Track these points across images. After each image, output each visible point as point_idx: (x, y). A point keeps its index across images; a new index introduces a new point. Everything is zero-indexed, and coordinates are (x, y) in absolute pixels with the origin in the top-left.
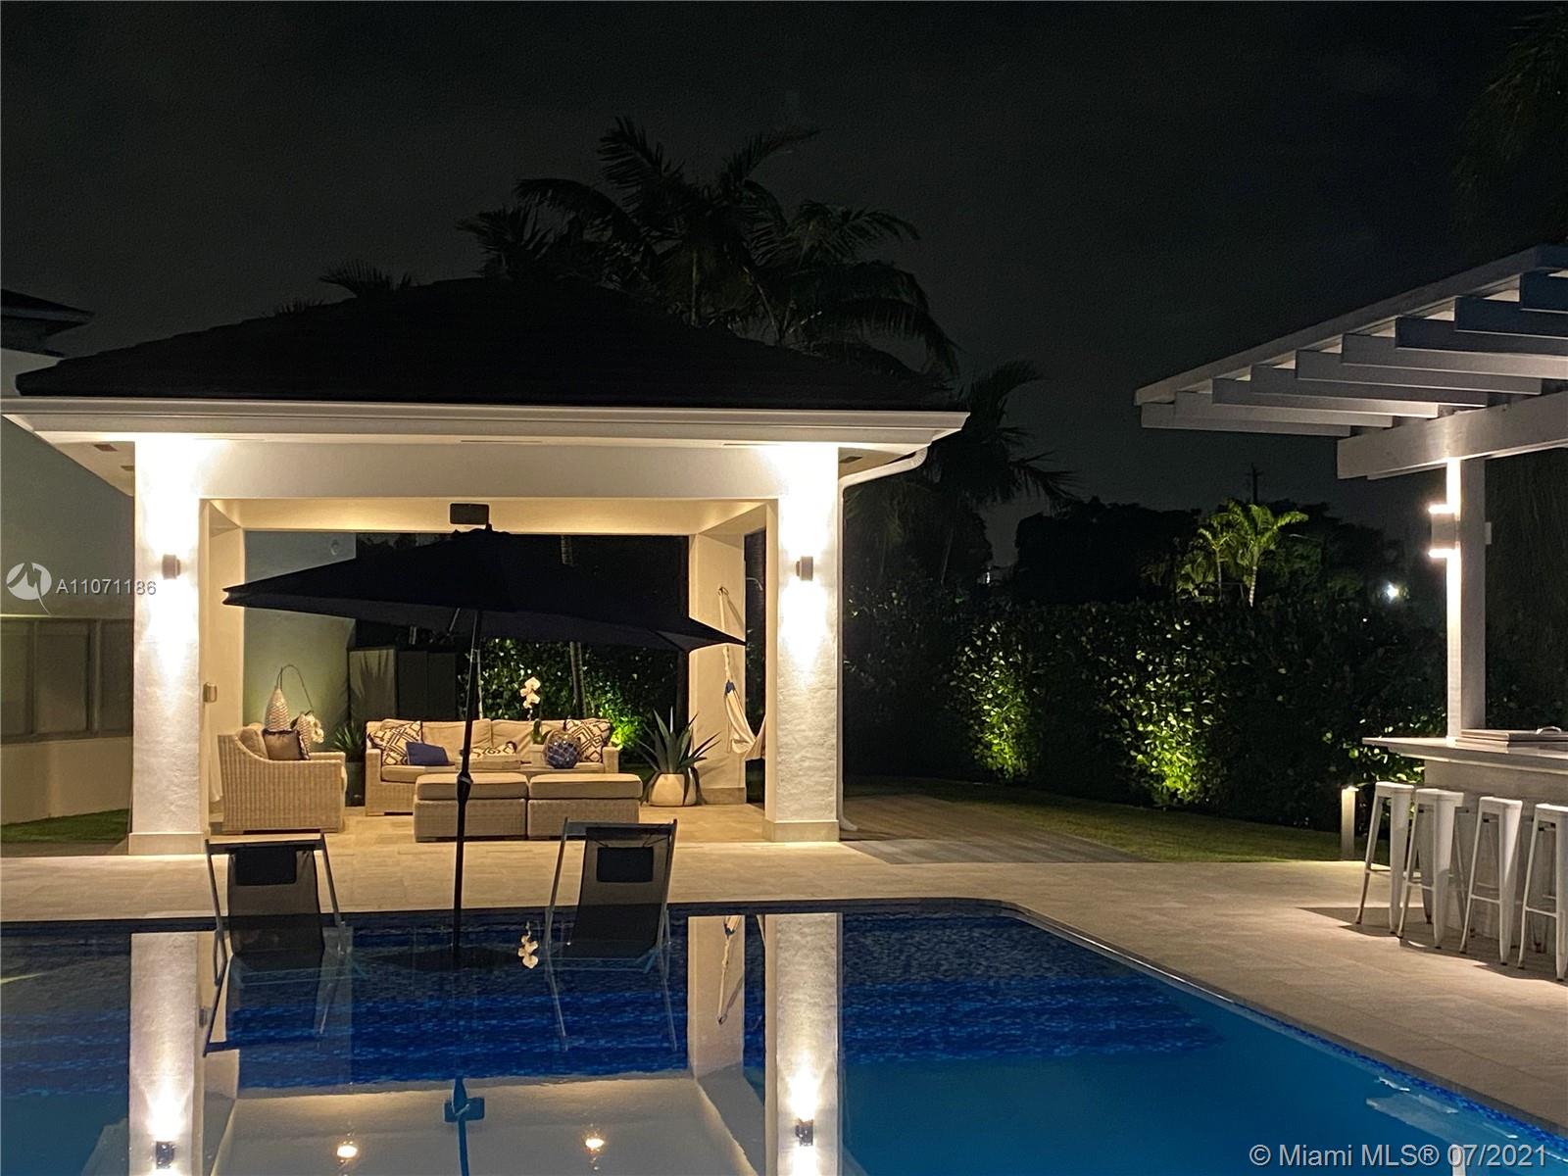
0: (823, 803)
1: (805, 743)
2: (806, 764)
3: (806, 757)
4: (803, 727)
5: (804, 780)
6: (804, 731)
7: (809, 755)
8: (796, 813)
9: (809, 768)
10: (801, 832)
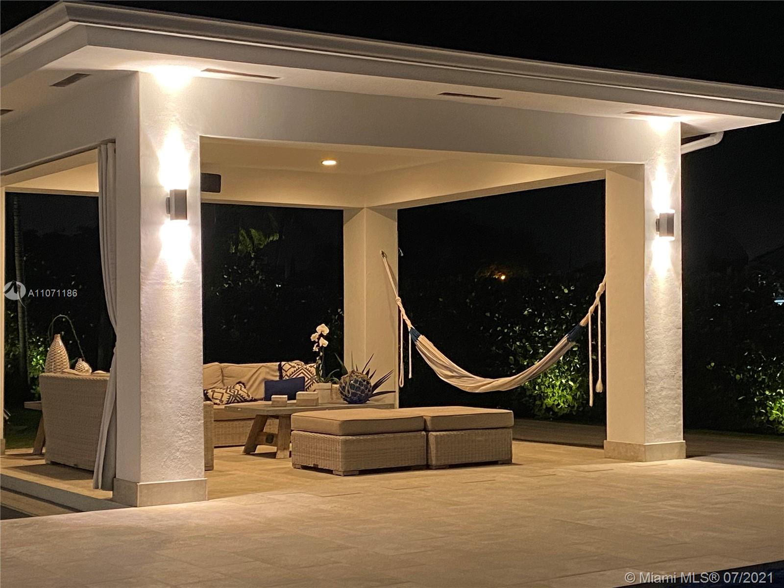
0: (675, 426)
1: (663, 375)
2: (664, 393)
3: (663, 387)
4: (661, 362)
5: (662, 406)
6: (661, 365)
7: (665, 386)
8: (659, 436)
9: (666, 397)
10: (663, 451)
